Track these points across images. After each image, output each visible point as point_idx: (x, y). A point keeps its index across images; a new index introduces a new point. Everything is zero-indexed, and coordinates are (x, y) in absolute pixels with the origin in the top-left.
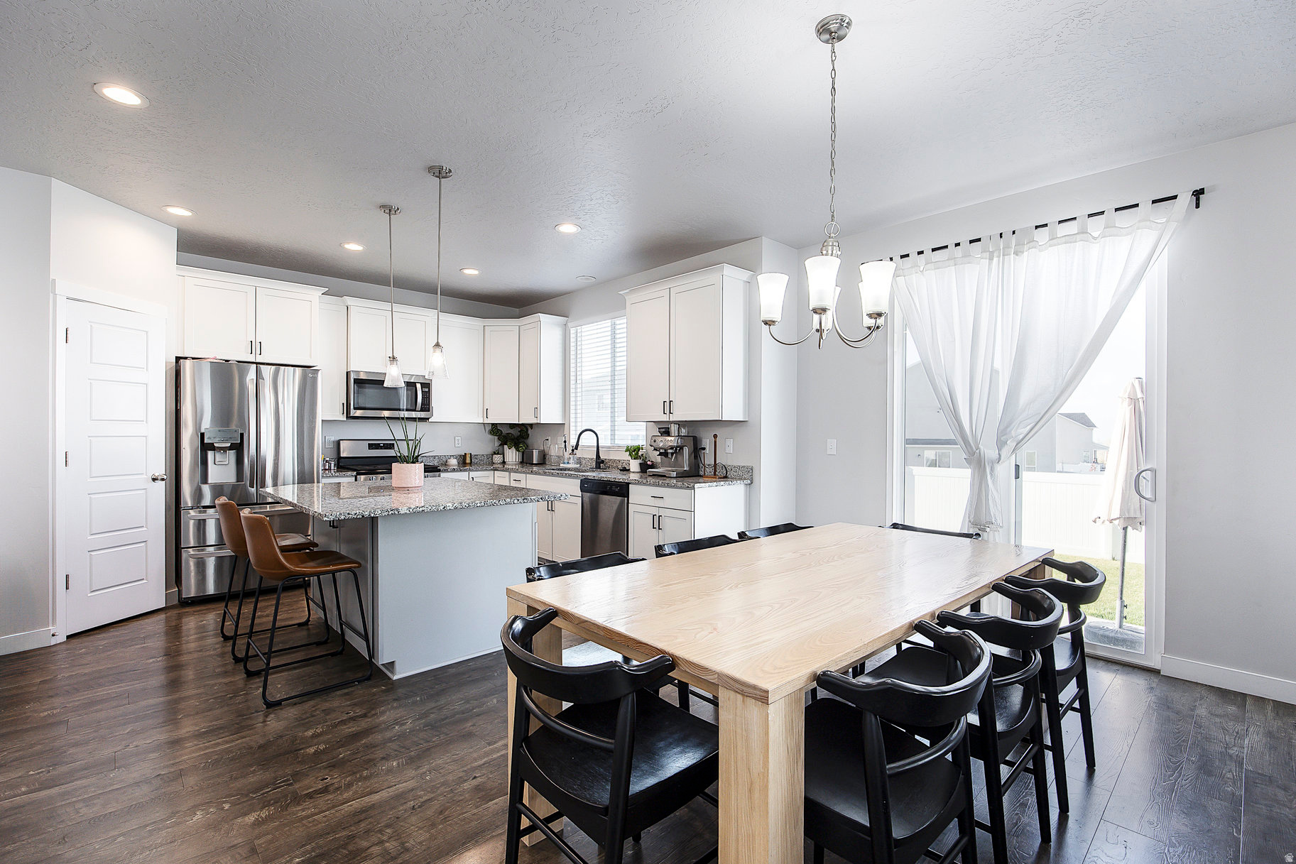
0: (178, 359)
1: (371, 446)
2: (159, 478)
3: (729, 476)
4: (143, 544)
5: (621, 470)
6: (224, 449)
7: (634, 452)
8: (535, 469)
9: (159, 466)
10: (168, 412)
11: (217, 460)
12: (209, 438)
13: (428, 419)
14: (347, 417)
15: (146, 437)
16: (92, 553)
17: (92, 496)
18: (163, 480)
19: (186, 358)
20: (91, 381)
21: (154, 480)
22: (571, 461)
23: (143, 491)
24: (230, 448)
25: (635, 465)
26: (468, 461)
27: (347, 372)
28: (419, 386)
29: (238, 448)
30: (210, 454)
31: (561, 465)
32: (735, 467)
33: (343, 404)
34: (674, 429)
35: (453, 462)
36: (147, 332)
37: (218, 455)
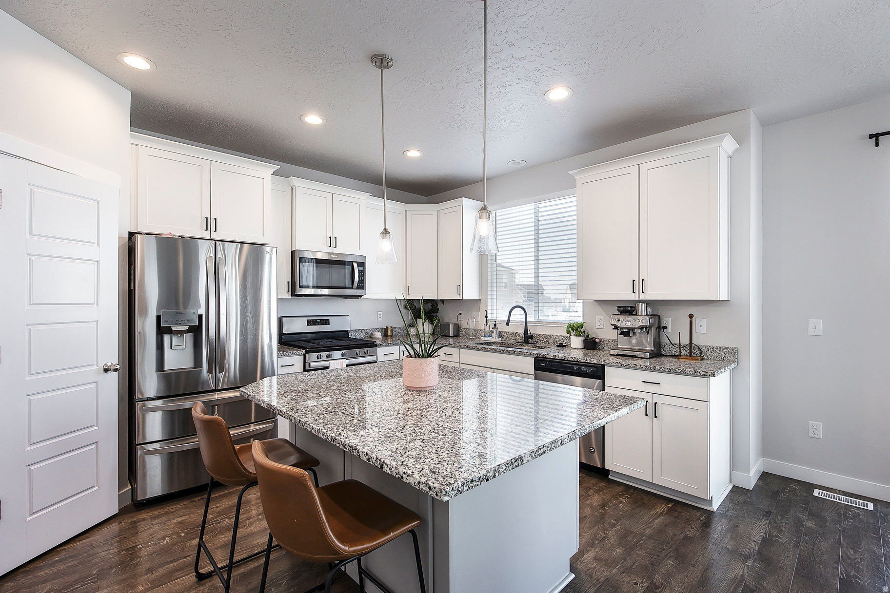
0: (131, 234)
1: (310, 323)
2: (112, 368)
3: (705, 357)
4: (93, 446)
5: (558, 346)
6: (181, 333)
7: (576, 329)
8: (452, 341)
9: (112, 355)
10: (121, 293)
11: (174, 344)
12: (166, 321)
13: (361, 296)
14: (291, 296)
15: (97, 322)
16: (32, 467)
17: (32, 398)
18: (116, 370)
19: (140, 234)
20: (30, 257)
21: (106, 370)
22: (494, 335)
23: (93, 385)
24: (188, 331)
25: (576, 342)
26: (390, 334)
27: (292, 252)
28: (355, 265)
29: (196, 331)
30: (166, 338)
31: (483, 338)
32: (713, 348)
33: (289, 282)
34: (641, 308)
35: (378, 335)
36: (98, 202)
37: (175, 340)
